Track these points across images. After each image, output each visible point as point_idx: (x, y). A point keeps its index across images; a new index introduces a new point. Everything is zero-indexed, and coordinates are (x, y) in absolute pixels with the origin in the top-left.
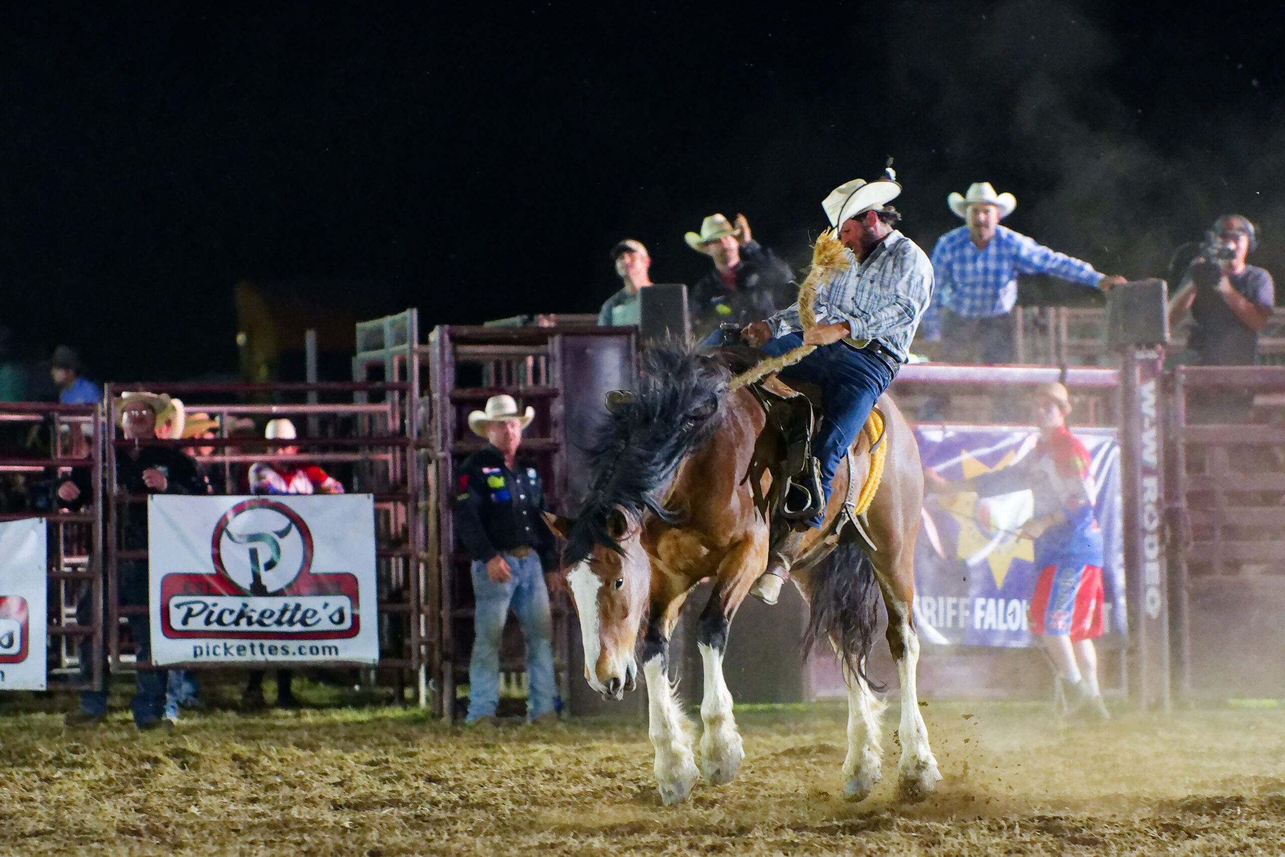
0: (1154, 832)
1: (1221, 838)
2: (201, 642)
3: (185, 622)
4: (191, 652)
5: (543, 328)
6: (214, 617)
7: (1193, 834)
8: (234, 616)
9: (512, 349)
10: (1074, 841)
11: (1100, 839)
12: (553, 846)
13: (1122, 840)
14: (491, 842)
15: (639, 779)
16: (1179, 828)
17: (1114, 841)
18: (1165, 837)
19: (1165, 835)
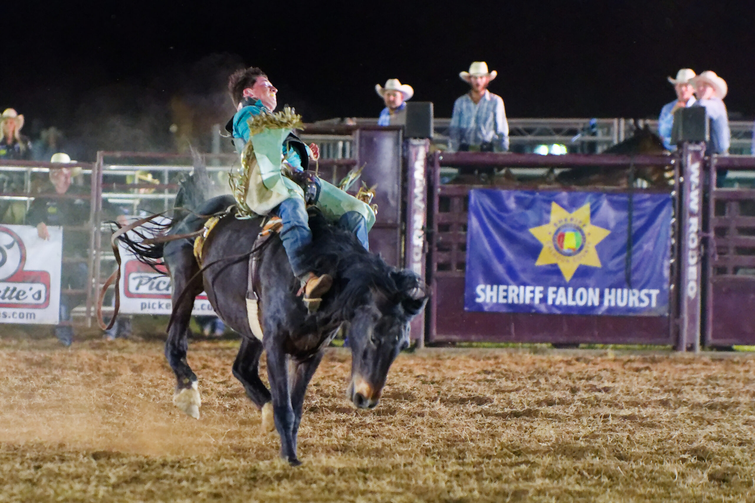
0: (688, 421)
1: (728, 426)
2: (146, 301)
3: (137, 288)
4: (139, 307)
5: (349, 126)
6: (155, 285)
7: (711, 422)
8: (165, 286)
9: (331, 137)
10: (641, 424)
11: (658, 424)
12: (344, 421)
13: (670, 426)
14: (309, 418)
15: (394, 384)
16: (703, 419)
17: (666, 426)
18: (695, 424)
19: (694, 422)
